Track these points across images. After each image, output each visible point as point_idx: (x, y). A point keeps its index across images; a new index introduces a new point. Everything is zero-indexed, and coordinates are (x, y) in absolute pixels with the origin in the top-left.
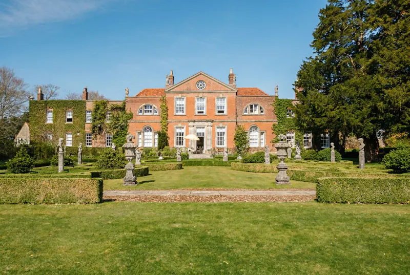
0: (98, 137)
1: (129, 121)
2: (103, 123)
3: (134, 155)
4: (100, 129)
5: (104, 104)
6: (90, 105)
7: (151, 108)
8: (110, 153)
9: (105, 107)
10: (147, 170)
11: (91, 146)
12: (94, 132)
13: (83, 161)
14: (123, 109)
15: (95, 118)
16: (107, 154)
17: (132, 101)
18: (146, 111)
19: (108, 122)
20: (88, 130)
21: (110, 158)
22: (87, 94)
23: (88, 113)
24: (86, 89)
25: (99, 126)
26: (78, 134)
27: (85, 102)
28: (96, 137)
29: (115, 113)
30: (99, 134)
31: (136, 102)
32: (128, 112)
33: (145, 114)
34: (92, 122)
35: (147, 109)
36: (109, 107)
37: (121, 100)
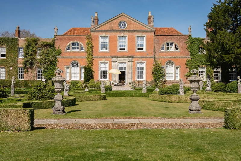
0: (30, 70)
1: (57, 57)
2: (34, 58)
3: (62, 87)
4: (32, 64)
5: (36, 41)
6: (22, 43)
7: (78, 45)
8: (40, 86)
9: (36, 44)
10: (74, 100)
11: (23, 79)
12: (25, 67)
13: (15, 93)
14: (51, 45)
15: (27, 54)
16: (37, 86)
17: (61, 39)
19: (39, 58)
20: (21, 66)
21: (40, 90)
22: (19, 31)
23: (20, 50)
24: (19, 28)
25: (31, 61)
26: (11, 68)
27: (17, 40)
28: (28, 71)
29: (45, 50)
30: (31, 68)
31: (64, 39)
32: (57, 48)
33: (73, 50)
34: (24, 57)
35: (74, 46)
36: (39, 43)
37: (51, 38)
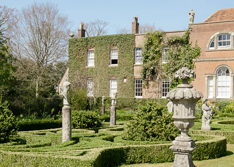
0: (151, 83)
1: (194, 60)
2: (156, 64)
3: (191, 117)
4: (153, 72)
5: (160, 36)
6: (140, 41)
7: (229, 38)
9: (160, 41)
11: (140, 97)
12: (145, 77)
14: (184, 42)
15: (147, 57)
16: (145, 110)
17: (199, 30)
18: (220, 44)
19: (164, 62)
20: (138, 75)
21: (150, 118)
22: (137, 24)
23: (138, 51)
24: (136, 19)
25: (152, 68)
26: (125, 80)
27: (134, 37)
28: (147, 84)
29: (173, 50)
30: (152, 79)
31: (205, 30)
32: (193, 46)
33: (220, 48)
34: (142, 63)
35: (222, 41)
36: (166, 40)
37: (183, 30)
